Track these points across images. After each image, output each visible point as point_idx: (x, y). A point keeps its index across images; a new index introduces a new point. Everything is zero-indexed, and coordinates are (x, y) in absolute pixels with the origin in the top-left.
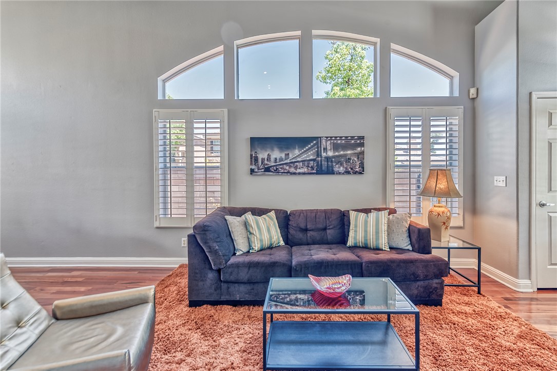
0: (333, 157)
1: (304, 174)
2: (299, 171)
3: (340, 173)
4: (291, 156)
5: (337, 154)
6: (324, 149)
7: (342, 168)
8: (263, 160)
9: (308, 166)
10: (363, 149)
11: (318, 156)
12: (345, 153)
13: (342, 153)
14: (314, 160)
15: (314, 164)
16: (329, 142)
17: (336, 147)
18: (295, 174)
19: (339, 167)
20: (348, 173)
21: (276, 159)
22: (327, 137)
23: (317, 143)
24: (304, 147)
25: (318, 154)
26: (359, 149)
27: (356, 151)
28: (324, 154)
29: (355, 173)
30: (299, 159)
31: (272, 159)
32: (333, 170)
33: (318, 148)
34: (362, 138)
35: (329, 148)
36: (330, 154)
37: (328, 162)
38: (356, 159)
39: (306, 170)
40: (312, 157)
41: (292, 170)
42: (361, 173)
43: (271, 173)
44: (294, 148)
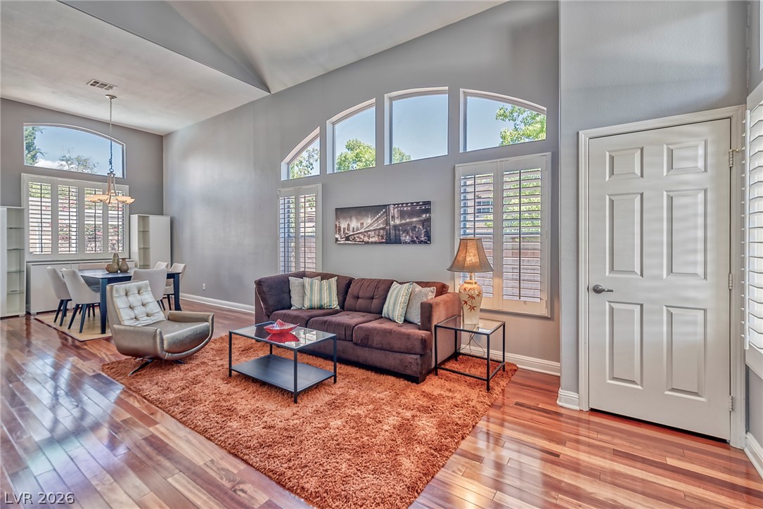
0: (401, 225)
1: (376, 243)
2: (371, 240)
3: (406, 243)
4: (365, 225)
5: (403, 221)
6: (392, 217)
7: (408, 237)
8: (344, 229)
9: (379, 235)
10: (428, 215)
11: (387, 224)
12: (411, 220)
13: (408, 220)
14: (383, 229)
15: (383, 232)
16: (396, 209)
17: (403, 215)
18: (367, 243)
19: (406, 236)
20: (413, 242)
21: (354, 228)
22: (394, 205)
23: (386, 211)
24: (378, 213)
25: (387, 223)
26: (424, 216)
27: (421, 218)
28: (392, 223)
29: (421, 242)
30: (371, 228)
31: (351, 229)
32: (400, 240)
33: (387, 216)
34: (429, 203)
35: (396, 216)
36: (398, 222)
37: (395, 230)
38: (421, 227)
39: (377, 239)
40: (381, 226)
41: (366, 239)
42: (426, 243)
43: (350, 242)
44: (367, 216)
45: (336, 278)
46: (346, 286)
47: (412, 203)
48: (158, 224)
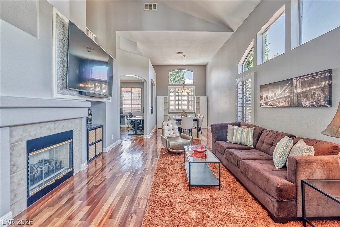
0: (302, 93)
1: (283, 107)
2: (281, 104)
3: (306, 107)
4: (277, 95)
5: (304, 90)
6: (295, 87)
7: (308, 102)
8: (265, 98)
9: (285, 101)
11: (291, 93)
12: (310, 88)
13: (308, 88)
14: (289, 96)
15: (289, 99)
16: (298, 81)
17: (303, 84)
18: (278, 107)
19: (306, 101)
20: (313, 106)
21: (270, 97)
22: (297, 78)
23: (291, 83)
24: (285, 86)
25: (291, 92)
26: (323, 83)
27: (320, 86)
28: (295, 92)
29: (320, 106)
30: (281, 97)
31: (268, 98)
32: (301, 104)
33: (291, 87)
34: (330, 71)
35: (298, 86)
36: (299, 90)
37: (298, 97)
38: (320, 93)
39: (284, 103)
40: (288, 94)
41: (277, 104)
42: (325, 106)
43: (268, 106)
44: (278, 88)
45: (253, 128)
46: (259, 134)
47: (312, 74)
48: (203, 99)
